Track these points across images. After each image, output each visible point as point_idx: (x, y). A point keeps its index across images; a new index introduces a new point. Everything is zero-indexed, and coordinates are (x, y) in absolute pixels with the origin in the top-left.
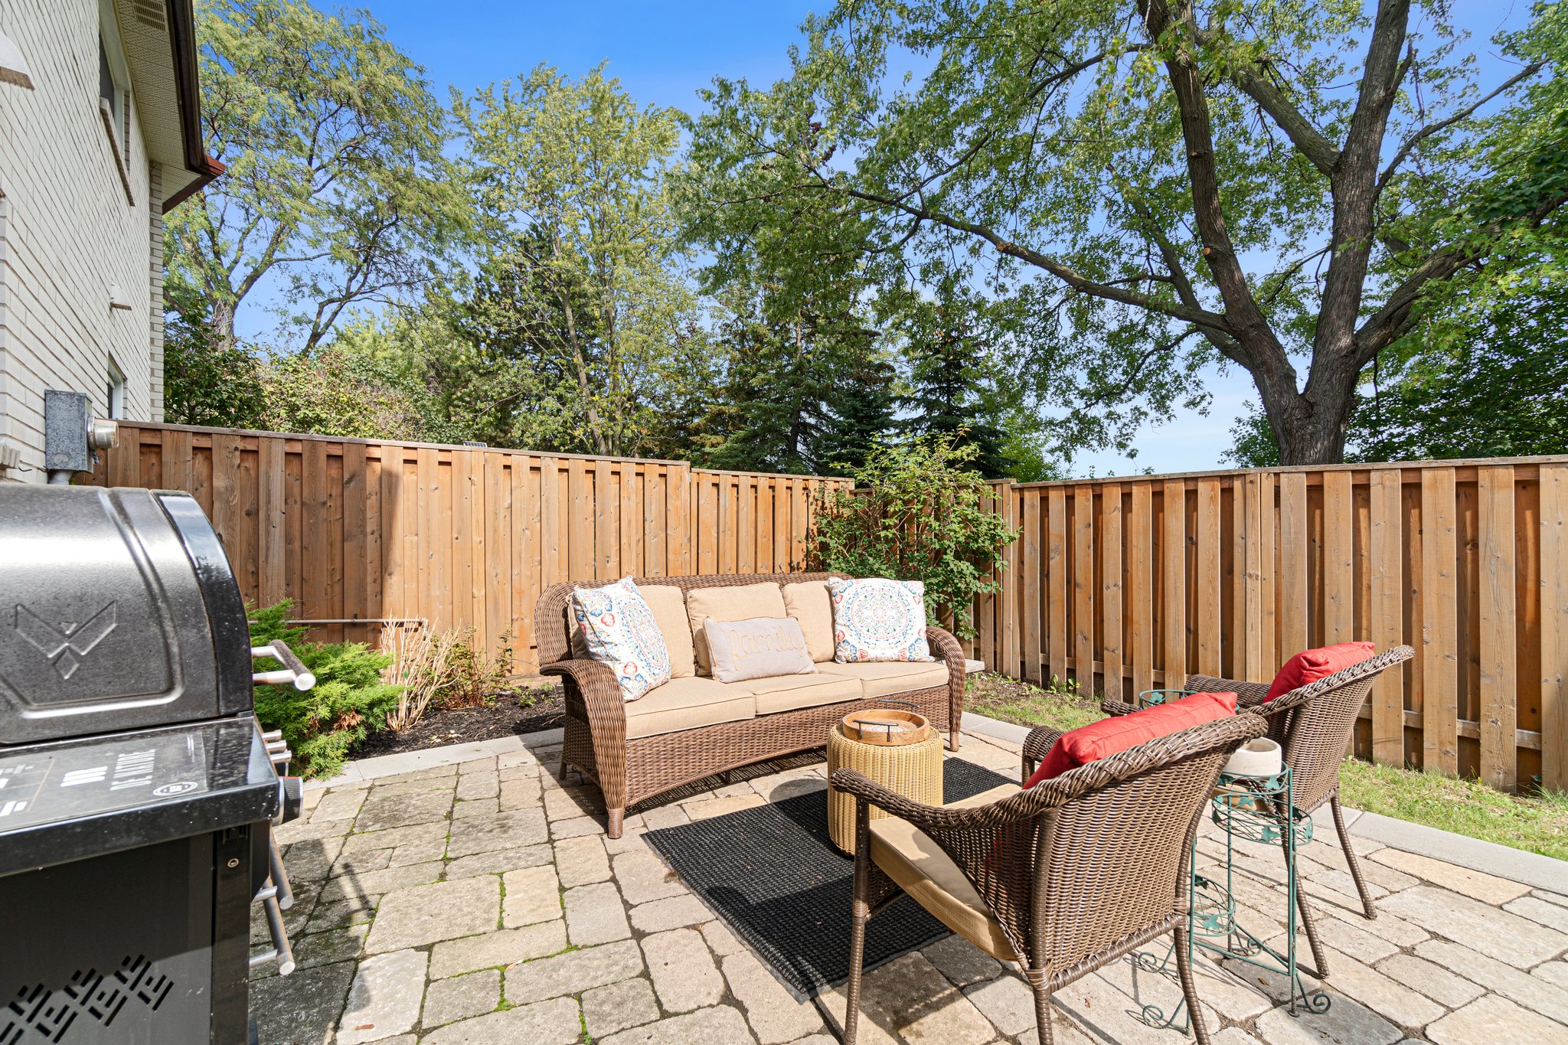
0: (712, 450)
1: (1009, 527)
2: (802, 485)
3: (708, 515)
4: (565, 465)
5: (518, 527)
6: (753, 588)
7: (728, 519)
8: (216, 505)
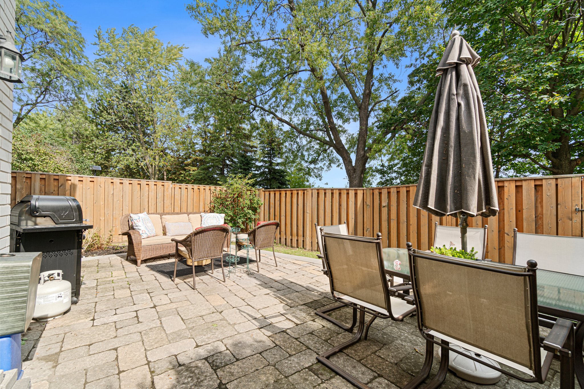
0: (193, 172)
1: (262, 201)
2: (209, 188)
3: (177, 197)
4: (131, 182)
5: (115, 200)
6: (180, 215)
7: (184, 198)
8: (17, 193)
